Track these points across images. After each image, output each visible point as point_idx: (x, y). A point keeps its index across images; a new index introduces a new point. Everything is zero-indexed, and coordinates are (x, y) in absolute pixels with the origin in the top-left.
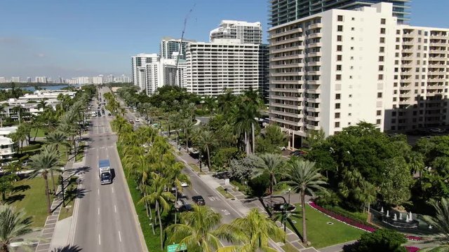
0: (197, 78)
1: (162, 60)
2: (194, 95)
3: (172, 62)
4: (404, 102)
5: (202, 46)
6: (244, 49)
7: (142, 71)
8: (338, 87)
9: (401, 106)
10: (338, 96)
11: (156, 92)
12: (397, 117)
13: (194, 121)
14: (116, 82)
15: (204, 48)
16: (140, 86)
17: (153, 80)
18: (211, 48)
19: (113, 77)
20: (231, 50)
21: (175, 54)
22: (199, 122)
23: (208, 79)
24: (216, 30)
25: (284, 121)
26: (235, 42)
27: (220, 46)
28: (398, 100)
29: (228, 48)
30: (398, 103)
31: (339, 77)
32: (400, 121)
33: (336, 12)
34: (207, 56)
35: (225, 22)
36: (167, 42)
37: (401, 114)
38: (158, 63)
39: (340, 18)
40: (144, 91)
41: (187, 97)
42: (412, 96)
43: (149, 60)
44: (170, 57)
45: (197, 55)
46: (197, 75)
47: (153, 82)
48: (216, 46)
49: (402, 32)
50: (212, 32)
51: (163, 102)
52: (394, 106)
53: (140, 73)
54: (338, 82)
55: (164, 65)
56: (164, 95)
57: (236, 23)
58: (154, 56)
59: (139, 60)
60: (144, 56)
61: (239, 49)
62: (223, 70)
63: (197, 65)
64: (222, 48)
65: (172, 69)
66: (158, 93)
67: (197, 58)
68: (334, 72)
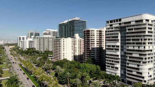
0: (39, 46)
1: (28, 39)
2: (38, 51)
3: (31, 40)
4: (81, 54)
5: (40, 37)
6: (52, 38)
7: (21, 42)
8: (64, 52)
9: (80, 55)
10: (64, 54)
11: (26, 49)
12: (79, 57)
13: (37, 58)
14: (9, 43)
15: (41, 38)
16: (20, 47)
17: (25, 45)
18: (43, 38)
19: (8, 41)
20: (48, 38)
21: (32, 36)
22: (38, 58)
23: (42, 46)
24: (45, 32)
25: (55, 58)
26: (50, 36)
27: (45, 37)
28: (79, 53)
29: (47, 38)
30: (79, 54)
31: (64, 50)
32: (80, 57)
33: (63, 39)
34: (42, 40)
35: (47, 30)
36: (30, 33)
37: (80, 56)
38: (27, 40)
39: (64, 40)
40: (22, 49)
41: (35, 51)
42: (82, 52)
43: (23, 38)
44: (31, 38)
45: (39, 40)
46: (39, 45)
47: (25, 46)
48: (44, 37)
49: (79, 40)
50: (43, 32)
51: (29, 53)
52: (79, 55)
53: (20, 42)
54: (64, 51)
55: (29, 41)
56: (29, 51)
57: (50, 30)
58: (25, 37)
59: (20, 38)
60: (22, 37)
61: (51, 38)
62: (46, 44)
63: (39, 42)
64: (46, 38)
65: (31, 42)
66: (27, 50)
67: (39, 41)
68: (63, 49)
